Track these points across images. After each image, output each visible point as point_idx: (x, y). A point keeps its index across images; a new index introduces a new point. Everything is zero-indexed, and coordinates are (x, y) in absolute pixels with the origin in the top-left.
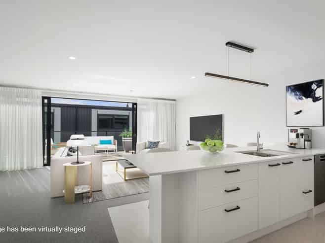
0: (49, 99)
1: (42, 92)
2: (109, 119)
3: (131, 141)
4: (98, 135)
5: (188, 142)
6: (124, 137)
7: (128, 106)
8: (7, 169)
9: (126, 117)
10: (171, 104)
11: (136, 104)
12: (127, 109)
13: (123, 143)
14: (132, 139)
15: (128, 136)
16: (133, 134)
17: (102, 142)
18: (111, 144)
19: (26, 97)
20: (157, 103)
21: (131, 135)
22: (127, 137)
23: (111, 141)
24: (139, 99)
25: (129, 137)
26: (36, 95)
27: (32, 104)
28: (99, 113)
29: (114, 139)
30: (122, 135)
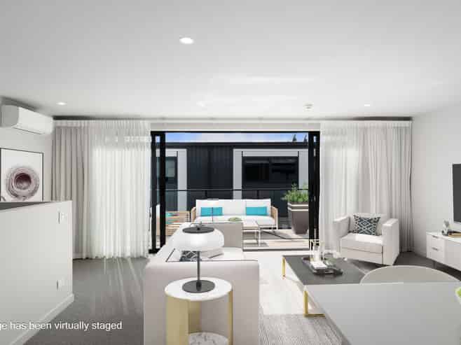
0: (162, 134)
1: (152, 124)
2: (262, 164)
3: (308, 210)
4: (244, 197)
5: (447, 224)
6: (293, 202)
7: (294, 139)
8: (104, 254)
9: (291, 161)
10: (399, 129)
11: (317, 134)
12: (294, 145)
13: (289, 213)
14: (309, 208)
15: (301, 200)
16: (311, 196)
17: (250, 212)
18: (266, 215)
19: (129, 135)
20: (365, 129)
21: (307, 198)
22: (298, 203)
23: (265, 208)
24: (324, 123)
25: (303, 203)
26: (142, 130)
27: (136, 145)
28: (245, 155)
29: (272, 204)
30: (288, 197)
